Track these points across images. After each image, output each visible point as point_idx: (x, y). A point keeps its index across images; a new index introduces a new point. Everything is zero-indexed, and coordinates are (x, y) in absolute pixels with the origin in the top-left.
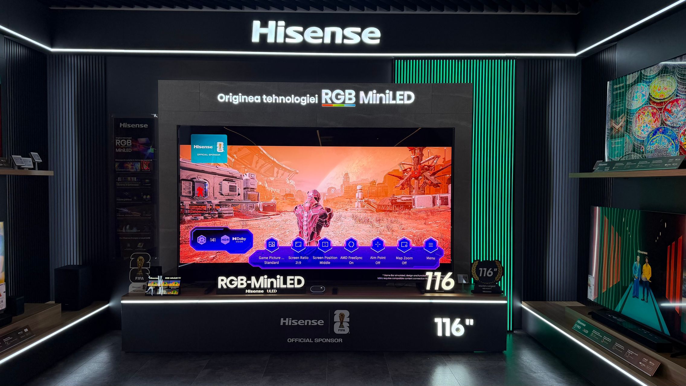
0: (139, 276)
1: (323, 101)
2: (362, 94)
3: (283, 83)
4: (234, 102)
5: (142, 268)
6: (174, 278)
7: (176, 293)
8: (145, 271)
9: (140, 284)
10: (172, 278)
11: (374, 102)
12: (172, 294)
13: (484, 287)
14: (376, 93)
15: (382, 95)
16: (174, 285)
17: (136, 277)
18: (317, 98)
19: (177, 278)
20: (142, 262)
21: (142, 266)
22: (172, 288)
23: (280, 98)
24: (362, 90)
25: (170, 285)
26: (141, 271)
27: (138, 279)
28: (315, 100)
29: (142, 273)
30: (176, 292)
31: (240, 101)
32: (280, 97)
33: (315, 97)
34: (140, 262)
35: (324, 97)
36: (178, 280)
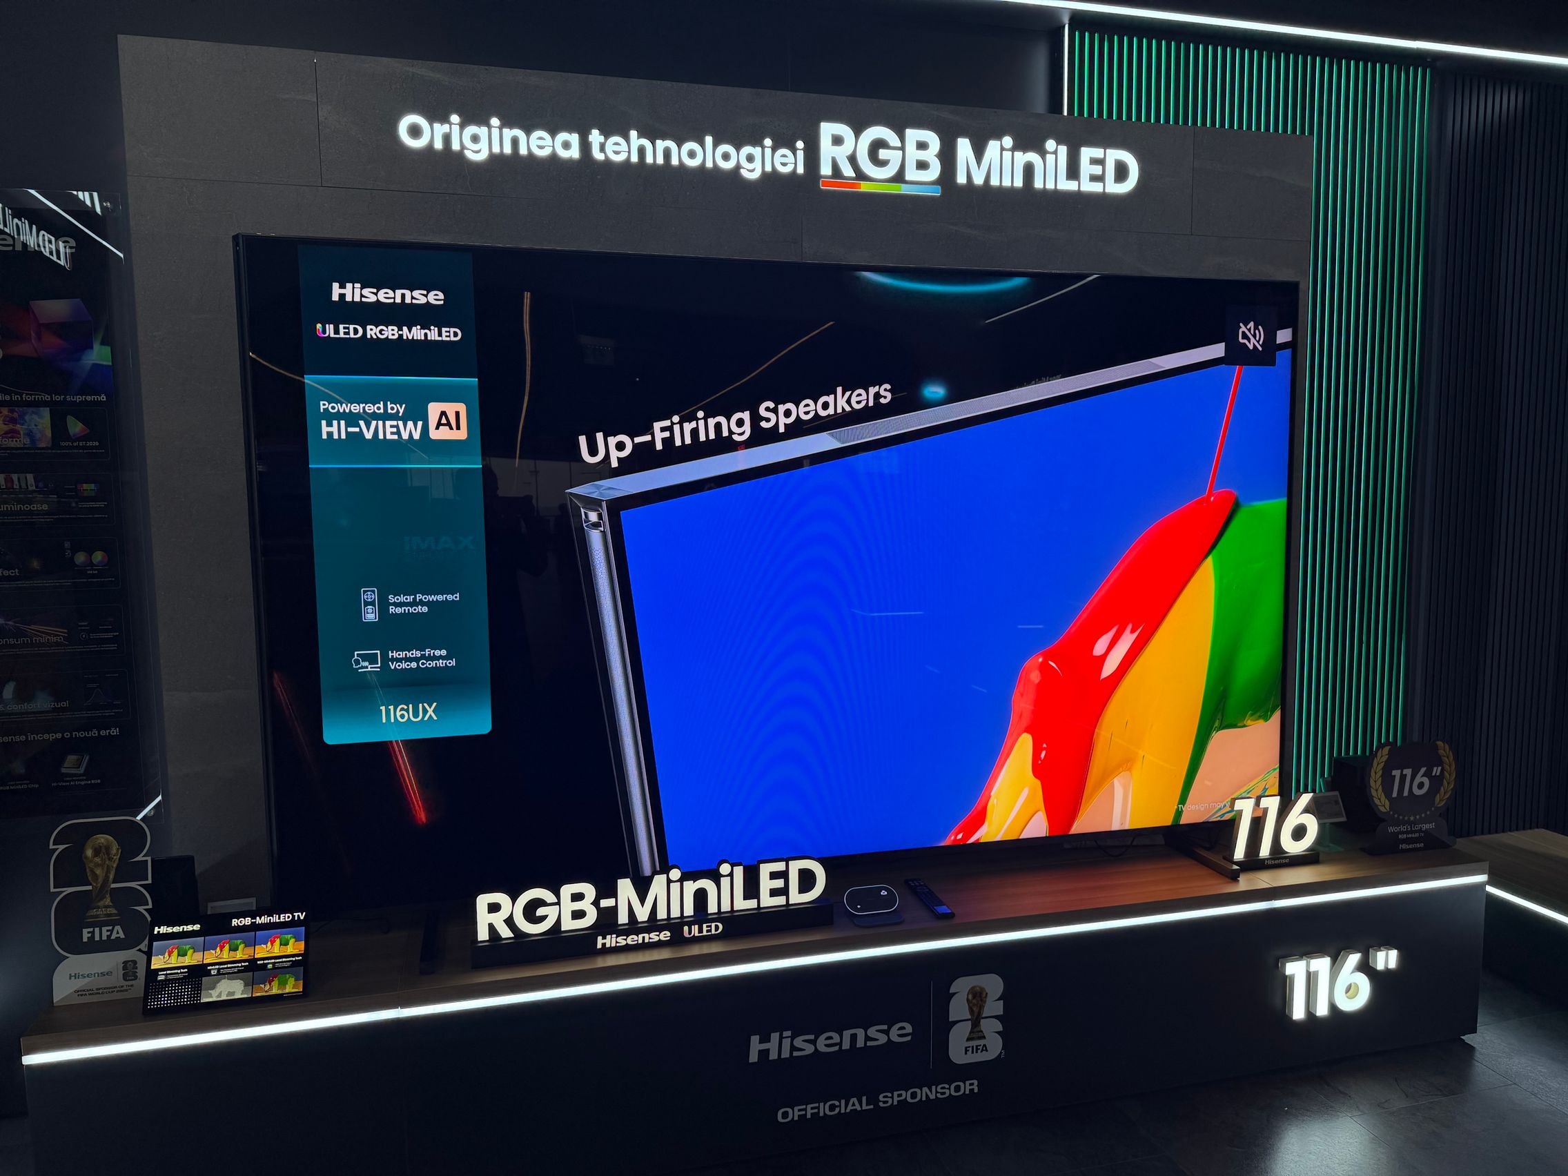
0: (101, 925)
1: (826, 170)
2: (964, 147)
3: (669, 84)
4: (470, 155)
5: (113, 886)
6: (275, 919)
7: (292, 986)
8: (125, 899)
9: (111, 961)
10: (264, 920)
11: (1007, 183)
12: (275, 991)
13: (1403, 833)
14: (1014, 149)
15: (1033, 157)
16: (277, 950)
17: (85, 931)
18: (800, 154)
19: (285, 917)
20: (110, 859)
21: (111, 877)
22: (270, 966)
23: (661, 145)
24: (964, 135)
25: (261, 952)
26: (108, 901)
27: (97, 938)
28: (796, 164)
29: (115, 906)
30: (291, 981)
31: (496, 150)
32: (659, 143)
33: (794, 150)
34: (98, 860)
35: (827, 150)
36: (293, 924)
